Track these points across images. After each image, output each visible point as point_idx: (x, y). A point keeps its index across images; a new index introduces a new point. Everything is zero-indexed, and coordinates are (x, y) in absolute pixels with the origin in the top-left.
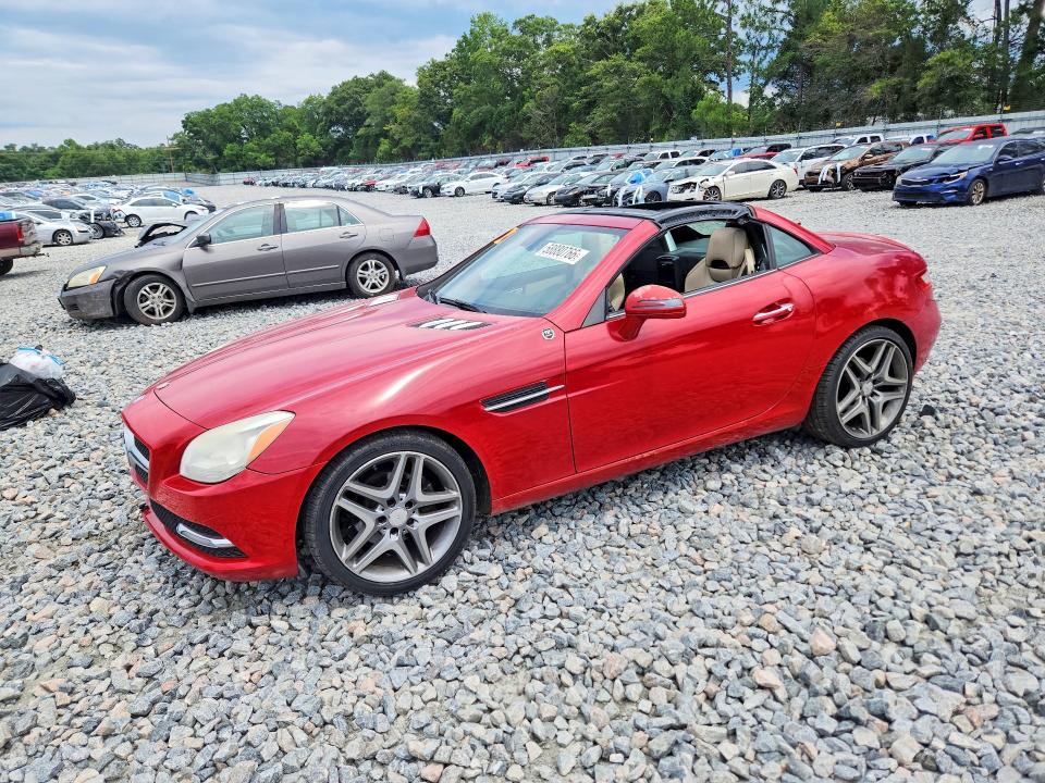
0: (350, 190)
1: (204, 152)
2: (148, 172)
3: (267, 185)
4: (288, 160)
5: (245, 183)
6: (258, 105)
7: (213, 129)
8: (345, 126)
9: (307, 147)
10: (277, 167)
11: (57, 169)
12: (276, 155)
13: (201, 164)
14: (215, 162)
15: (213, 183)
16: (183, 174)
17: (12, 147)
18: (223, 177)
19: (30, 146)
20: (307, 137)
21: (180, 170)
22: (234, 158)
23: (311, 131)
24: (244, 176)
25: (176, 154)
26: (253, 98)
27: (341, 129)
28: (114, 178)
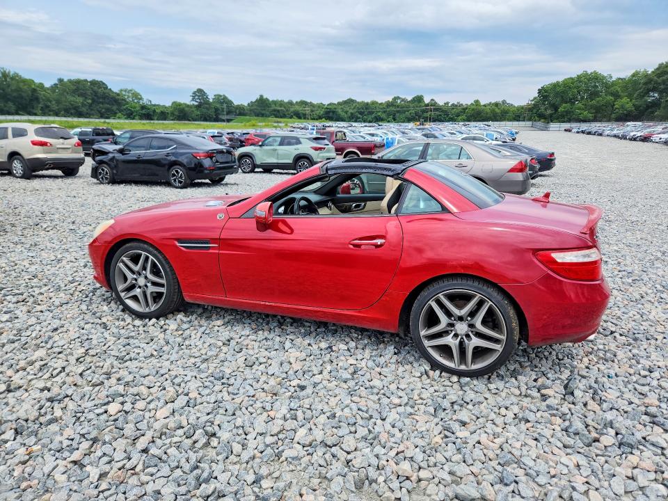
0: (631, 140)
1: (546, 109)
2: (511, 121)
3: (578, 132)
4: (605, 116)
5: (565, 130)
6: (595, 78)
7: (557, 94)
8: (661, 92)
9: (622, 107)
10: (595, 120)
11: (464, 117)
12: (596, 112)
13: (541, 116)
14: (551, 115)
15: (546, 129)
16: (531, 123)
17: (448, 103)
18: (553, 126)
19: (456, 103)
20: (625, 100)
21: (530, 120)
22: (565, 114)
23: (630, 96)
24: (567, 126)
25: (530, 110)
26: (592, 73)
27: (656, 95)
28: (490, 123)
